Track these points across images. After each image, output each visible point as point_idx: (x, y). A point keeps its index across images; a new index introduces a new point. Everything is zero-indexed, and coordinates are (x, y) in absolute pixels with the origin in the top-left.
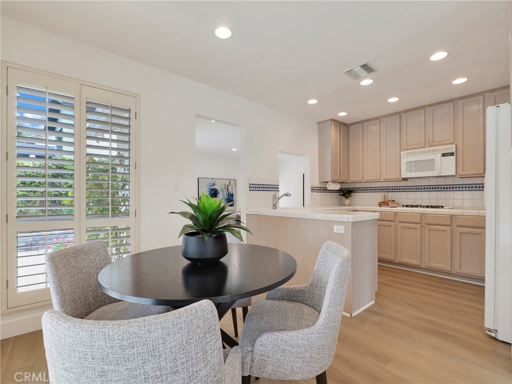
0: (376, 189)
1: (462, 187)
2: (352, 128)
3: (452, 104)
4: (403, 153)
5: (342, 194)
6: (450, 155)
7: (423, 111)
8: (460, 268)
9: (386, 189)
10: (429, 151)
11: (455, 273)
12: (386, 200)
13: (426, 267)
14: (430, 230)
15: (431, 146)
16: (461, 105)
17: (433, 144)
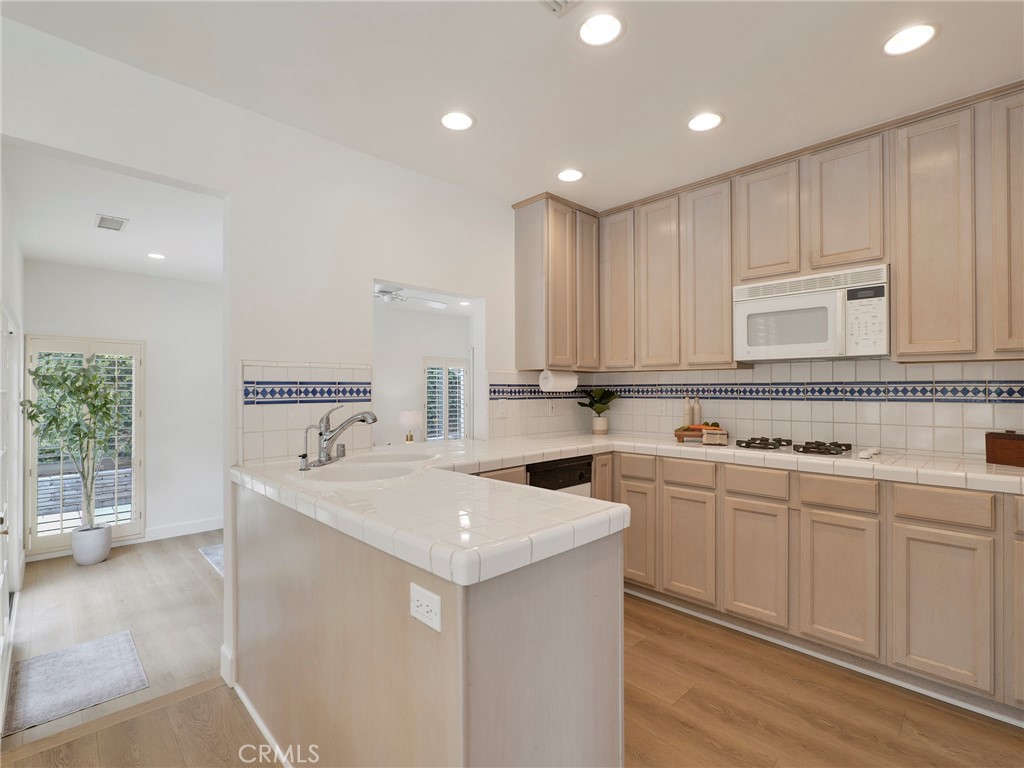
0: (672, 391)
1: (905, 391)
2: (608, 223)
3: (875, 142)
4: (741, 290)
5: (587, 401)
6: (872, 293)
7: (793, 165)
8: (908, 653)
9: (698, 391)
10: (810, 284)
11: (890, 665)
12: (697, 422)
13: (804, 634)
14: (814, 521)
15: (816, 268)
16: (904, 144)
17: (823, 261)
